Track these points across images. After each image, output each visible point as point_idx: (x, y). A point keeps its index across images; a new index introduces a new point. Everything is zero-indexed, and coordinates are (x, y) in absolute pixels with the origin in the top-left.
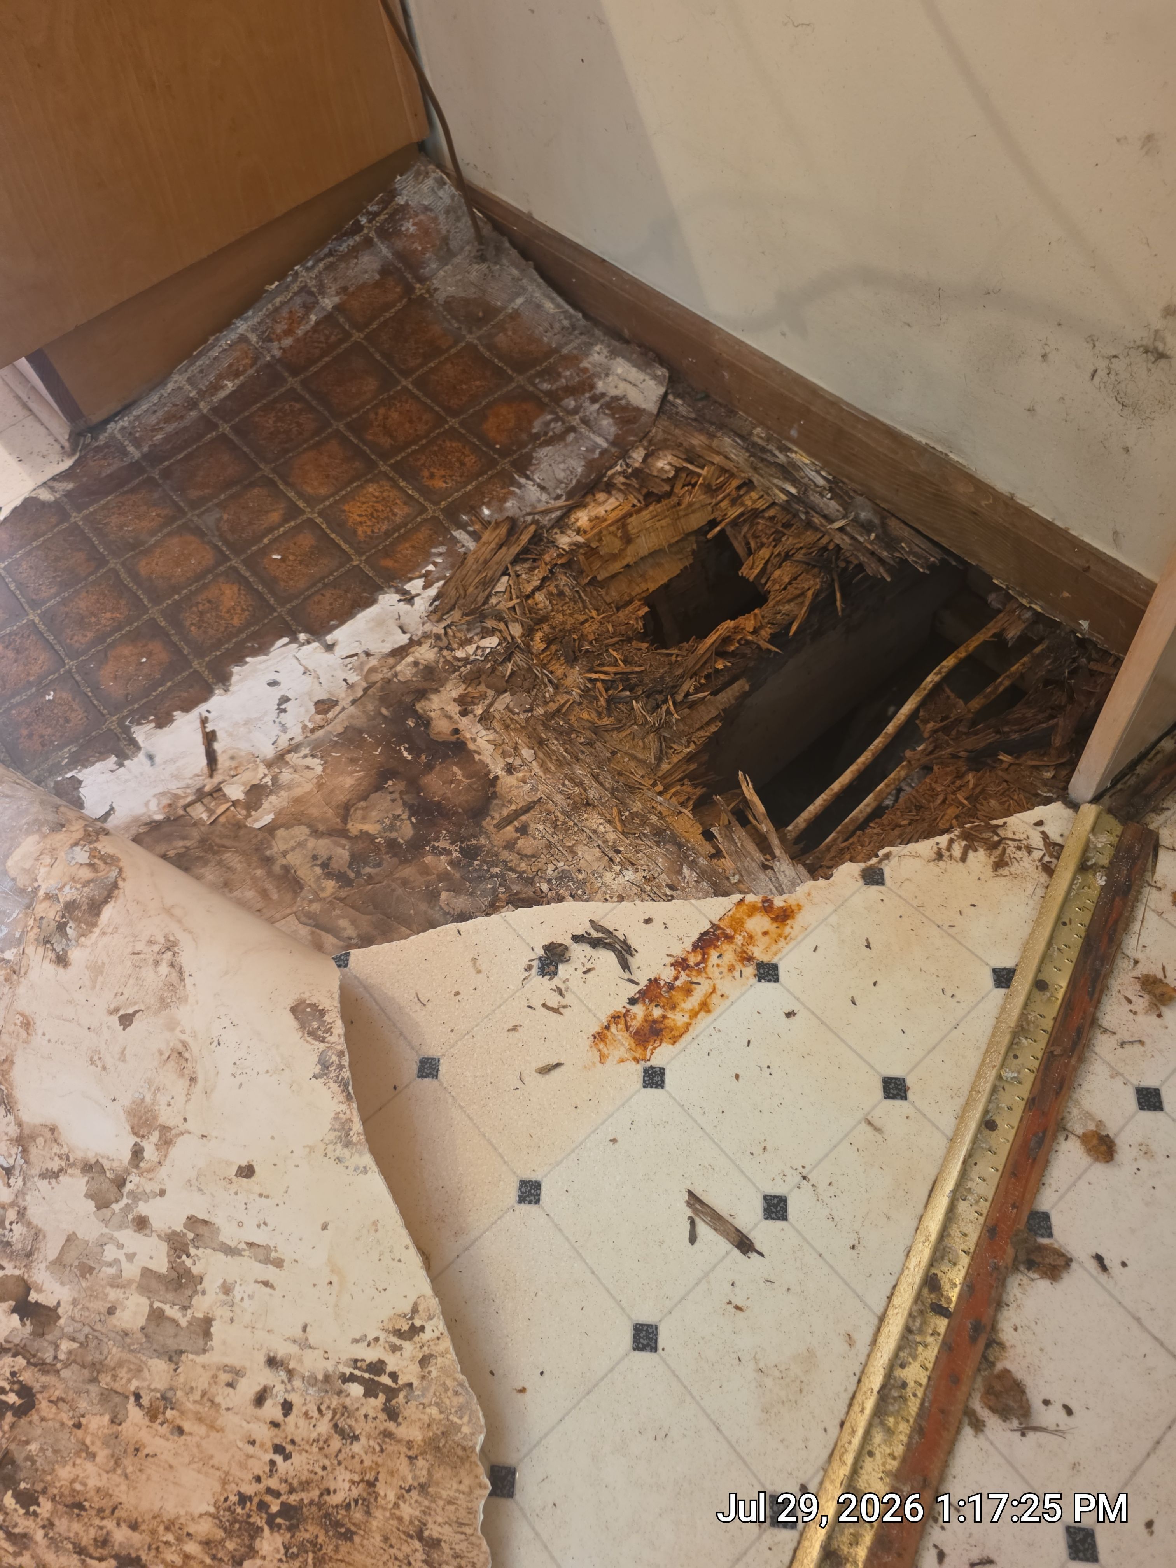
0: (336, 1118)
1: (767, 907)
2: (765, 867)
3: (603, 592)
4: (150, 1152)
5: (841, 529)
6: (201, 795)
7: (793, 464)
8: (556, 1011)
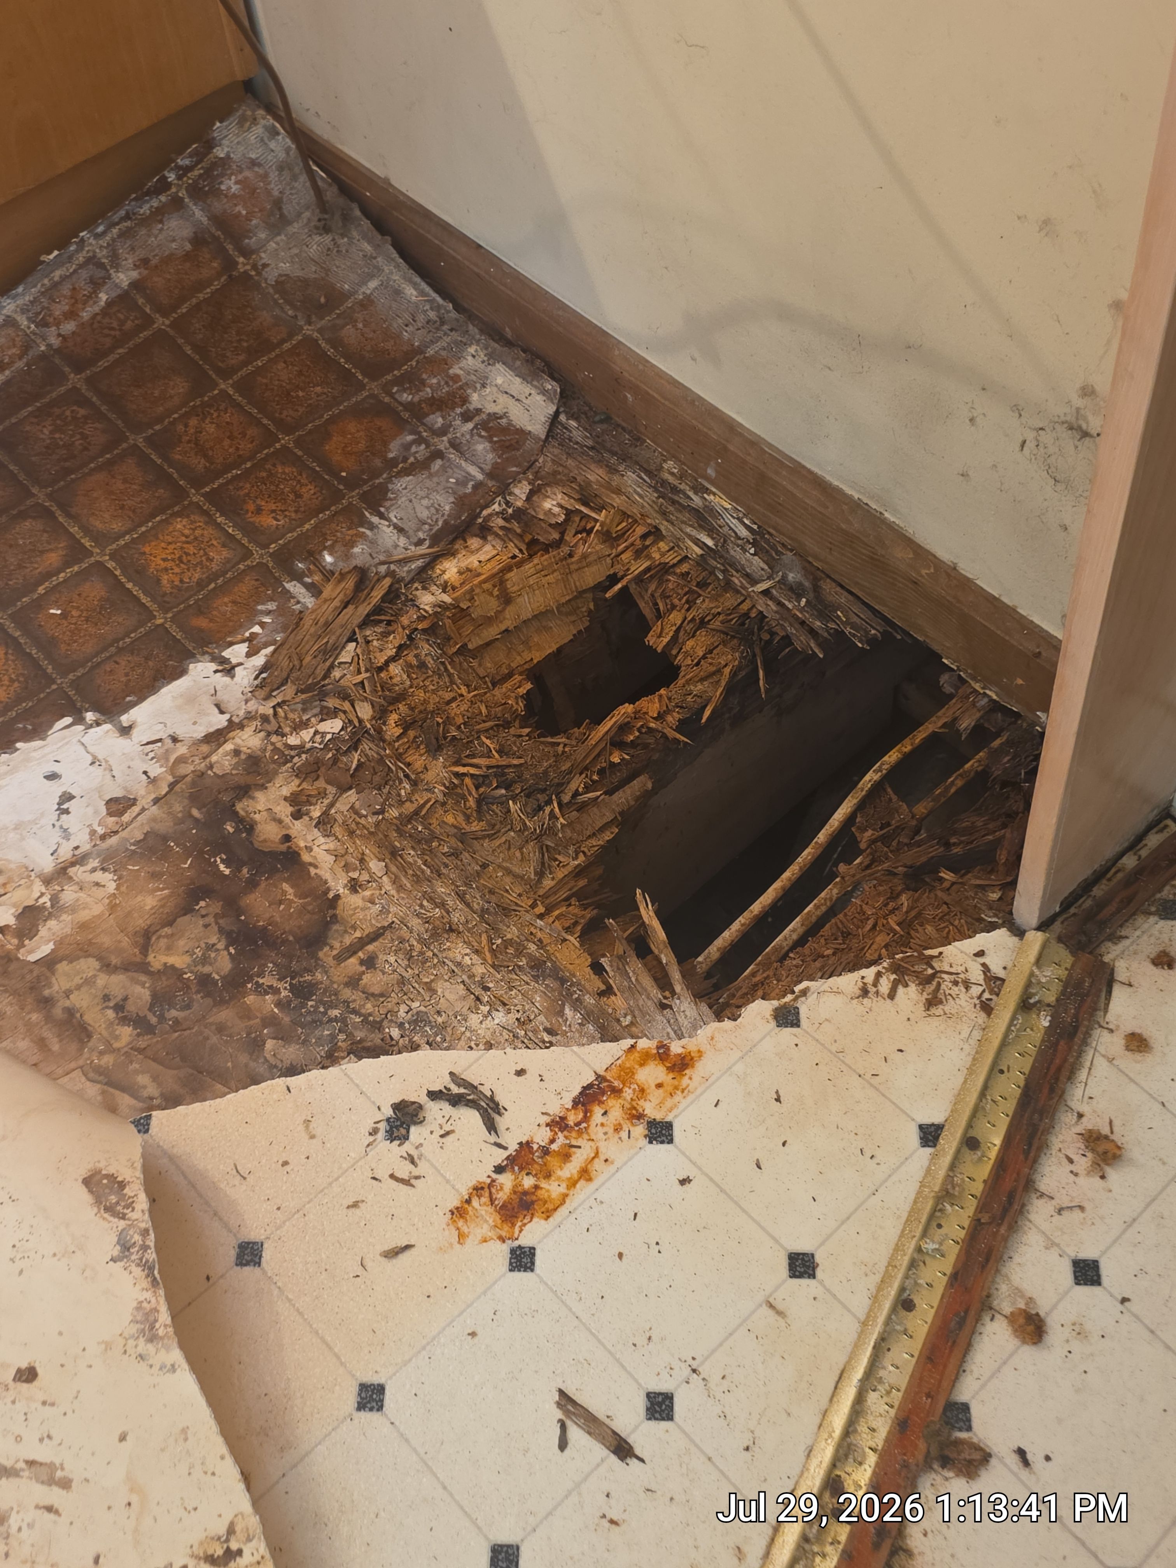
0: (139, 1308)
1: (662, 1054)
2: (663, 1007)
3: (475, 663)
5: (766, 593)
7: (710, 509)
8: (406, 1182)
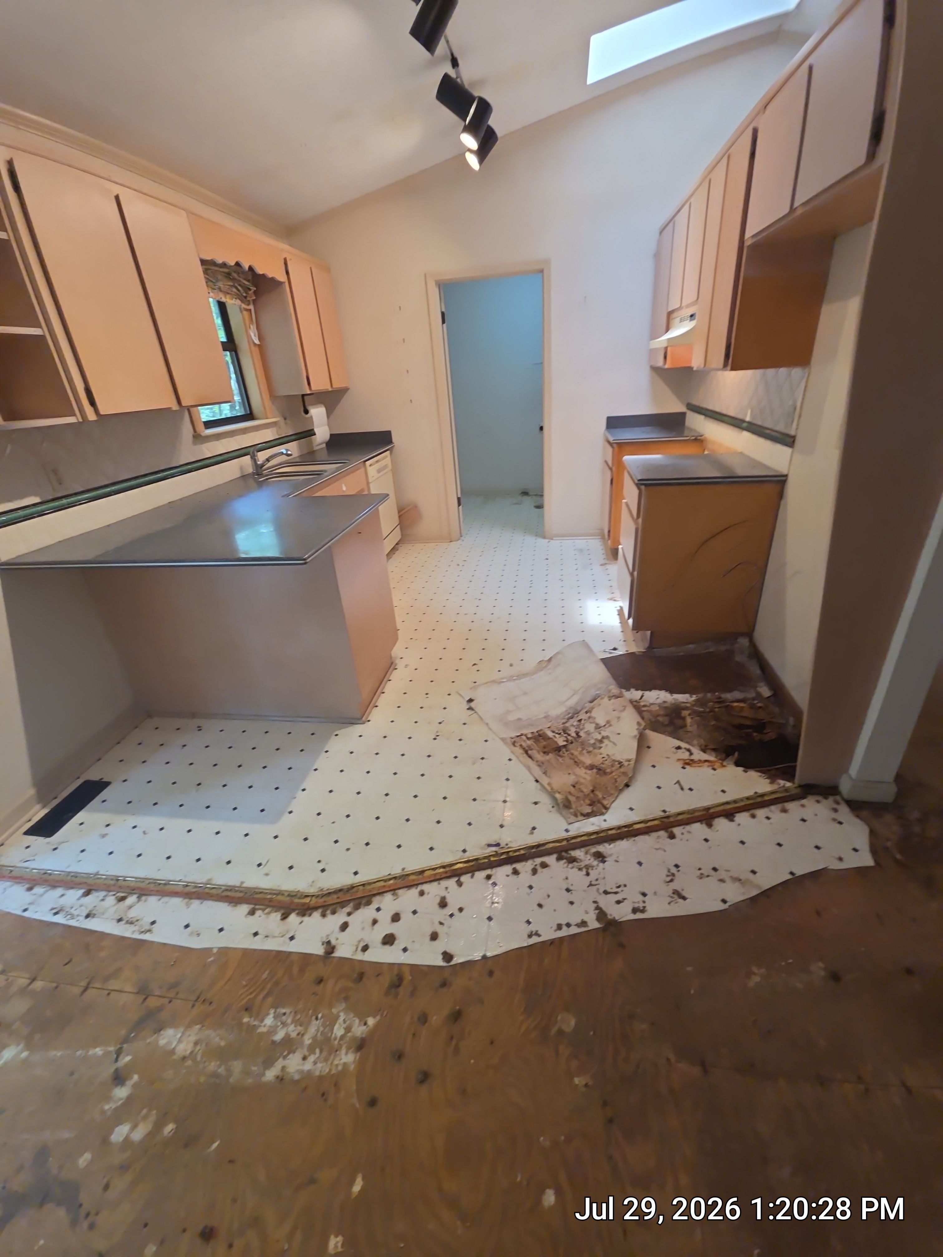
1: (722, 764)
3: (730, 715)
4: (606, 726)
6: (636, 701)
8: (674, 753)
